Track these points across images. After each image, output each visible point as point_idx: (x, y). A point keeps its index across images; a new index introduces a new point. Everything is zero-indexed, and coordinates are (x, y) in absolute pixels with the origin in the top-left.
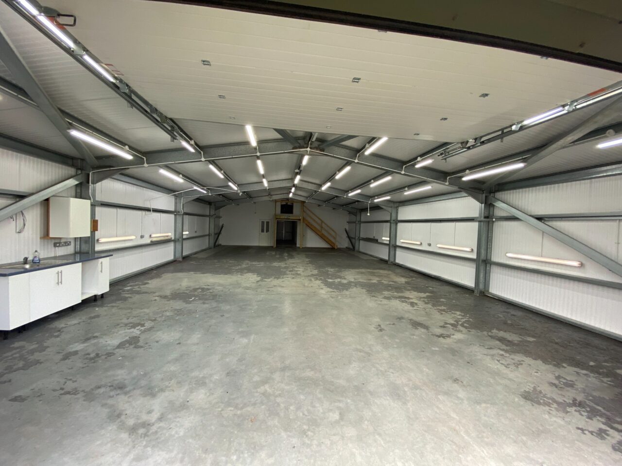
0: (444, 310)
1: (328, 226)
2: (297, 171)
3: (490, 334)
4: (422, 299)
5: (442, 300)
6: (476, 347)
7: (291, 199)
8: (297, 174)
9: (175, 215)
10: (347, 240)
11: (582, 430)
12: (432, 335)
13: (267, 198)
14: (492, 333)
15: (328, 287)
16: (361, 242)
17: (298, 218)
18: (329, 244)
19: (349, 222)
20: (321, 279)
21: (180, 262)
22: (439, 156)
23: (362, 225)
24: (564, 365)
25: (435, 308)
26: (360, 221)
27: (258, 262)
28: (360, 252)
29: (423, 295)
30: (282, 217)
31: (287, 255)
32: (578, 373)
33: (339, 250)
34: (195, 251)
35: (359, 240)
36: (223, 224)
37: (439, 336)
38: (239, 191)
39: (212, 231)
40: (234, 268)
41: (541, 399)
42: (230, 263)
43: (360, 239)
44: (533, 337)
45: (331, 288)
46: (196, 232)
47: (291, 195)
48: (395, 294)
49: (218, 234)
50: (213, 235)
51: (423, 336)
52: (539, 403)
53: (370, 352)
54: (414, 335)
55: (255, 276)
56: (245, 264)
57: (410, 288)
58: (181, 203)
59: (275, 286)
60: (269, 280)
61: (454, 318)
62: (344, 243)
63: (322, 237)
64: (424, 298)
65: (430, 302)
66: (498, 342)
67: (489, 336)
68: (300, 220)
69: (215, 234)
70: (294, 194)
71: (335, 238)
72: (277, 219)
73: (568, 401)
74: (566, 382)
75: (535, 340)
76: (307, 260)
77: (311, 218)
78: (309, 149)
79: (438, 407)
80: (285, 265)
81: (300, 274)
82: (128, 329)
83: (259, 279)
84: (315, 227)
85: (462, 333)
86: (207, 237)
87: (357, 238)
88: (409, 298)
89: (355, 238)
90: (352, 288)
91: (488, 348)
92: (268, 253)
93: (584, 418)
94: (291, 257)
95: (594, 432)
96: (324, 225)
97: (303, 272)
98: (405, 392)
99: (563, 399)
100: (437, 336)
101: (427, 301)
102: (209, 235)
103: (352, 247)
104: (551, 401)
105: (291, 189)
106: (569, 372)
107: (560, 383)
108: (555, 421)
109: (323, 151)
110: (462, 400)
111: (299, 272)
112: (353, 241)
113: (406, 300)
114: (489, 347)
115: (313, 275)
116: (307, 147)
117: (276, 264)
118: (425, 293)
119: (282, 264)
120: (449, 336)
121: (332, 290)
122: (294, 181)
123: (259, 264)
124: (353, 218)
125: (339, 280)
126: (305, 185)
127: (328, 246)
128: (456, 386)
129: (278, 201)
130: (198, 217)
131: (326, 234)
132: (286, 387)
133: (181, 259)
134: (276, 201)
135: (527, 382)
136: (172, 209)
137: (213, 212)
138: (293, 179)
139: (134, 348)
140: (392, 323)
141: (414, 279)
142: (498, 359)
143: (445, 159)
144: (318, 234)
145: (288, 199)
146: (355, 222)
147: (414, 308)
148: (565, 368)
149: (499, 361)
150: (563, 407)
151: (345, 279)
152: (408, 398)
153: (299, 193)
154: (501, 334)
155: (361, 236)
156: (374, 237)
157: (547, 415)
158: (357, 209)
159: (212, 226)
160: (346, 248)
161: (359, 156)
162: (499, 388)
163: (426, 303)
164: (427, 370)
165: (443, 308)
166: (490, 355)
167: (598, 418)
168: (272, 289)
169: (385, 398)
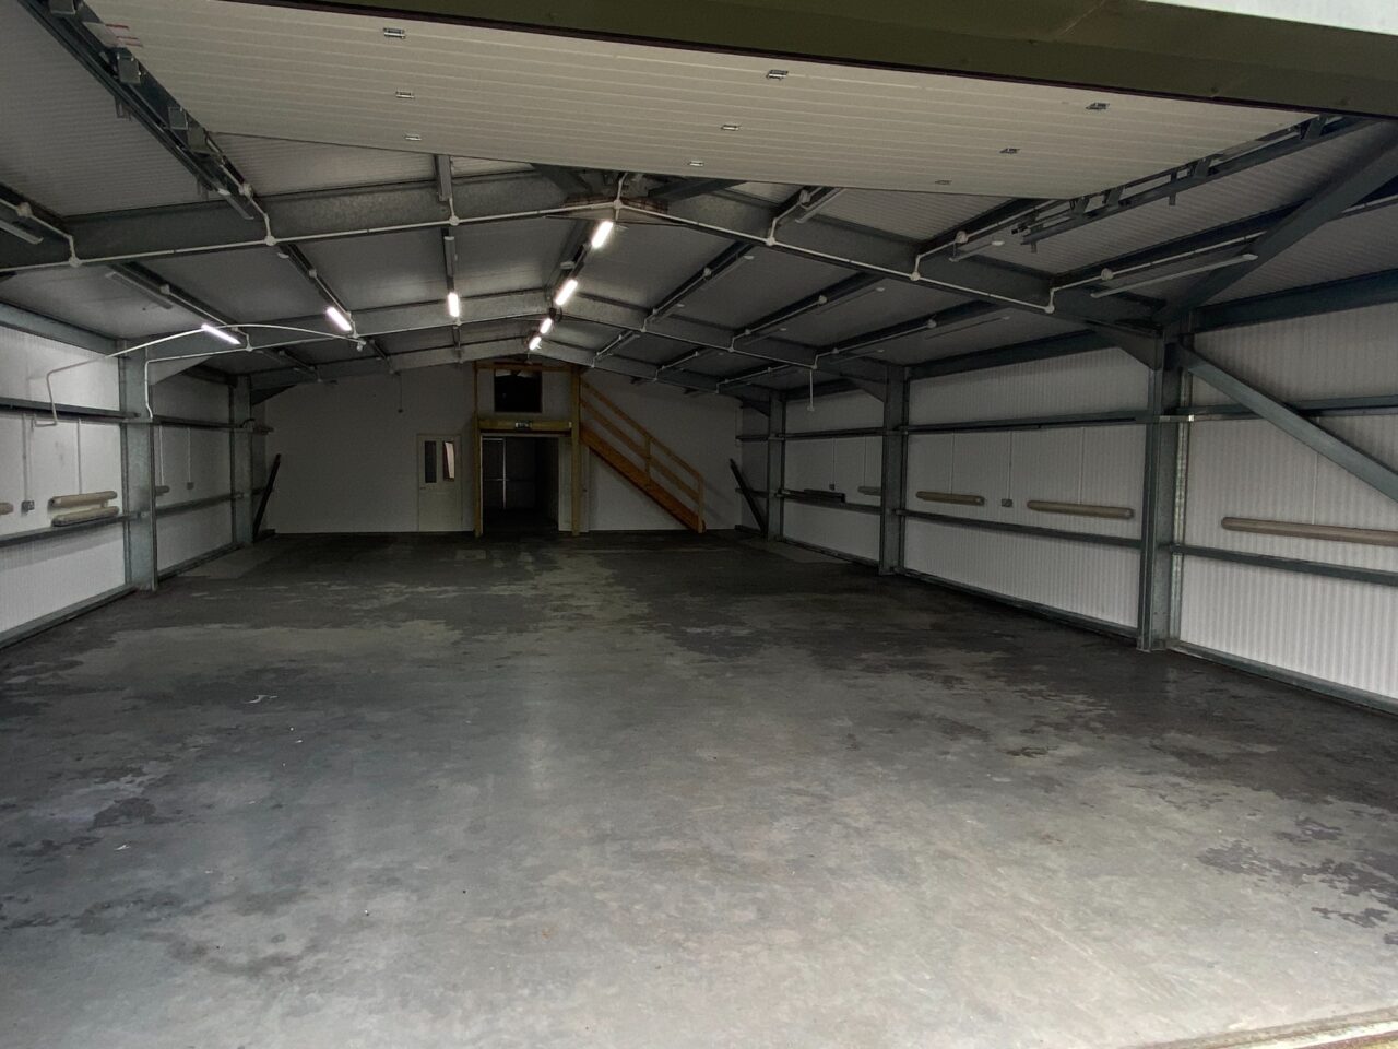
0: (1039, 693)
1: (669, 453)
2: (568, 264)
3: (1157, 742)
4: (977, 669)
5: (1037, 667)
6: (1112, 771)
7: (534, 356)
8: (566, 274)
9: (123, 427)
10: (739, 499)
11: (1325, 912)
12: (998, 750)
13: (445, 357)
14: (1163, 739)
15: (689, 650)
16: (790, 506)
17: (562, 428)
18: (675, 516)
19: (743, 438)
20: (664, 629)
21: (150, 594)
22: (1014, 232)
23: (790, 444)
24: (1329, 798)
25: (1014, 688)
26: (784, 433)
27: (434, 585)
28: (785, 541)
29: (982, 656)
30: (501, 425)
31: (530, 559)
32: (1358, 813)
33: (713, 537)
34: (190, 556)
35: (782, 499)
36: (278, 456)
37: (1015, 753)
38: (356, 336)
39: (244, 482)
40: (355, 607)
41: (1245, 863)
42: (337, 593)
43: (783, 496)
44: (1272, 742)
45: (702, 652)
46: (190, 486)
47: (535, 344)
48: (900, 657)
49: (263, 493)
50: (247, 495)
51: (973, 755)
52: (1238, 870)
53: (826, 793)
54: (947, 753)
55: (442, 627)
56: (391, 592)
57: (945, 641)
58: (142, 383)
59: (517, 653)
60: (492, 638)
61: (1064, 710)
62: (729, 513)
63: (653, 494)
64: (986, 664)
65: (1003, 674)
66: (1173, 759)
67: (1155, 747)
68: (568, 433)
69: (255, 492)
70: (545, 339)
71: (695, 497)
72: (483, 431)
73: (1309, 865)
74: (1321, 831)
75: (1274, 749)
76: (607, 572)
77: (608, 425)
78: (618, 204)
79: (993, 887)
80: (534, 592)
81: (590, 617)
82: (96, 783)
83: (457, 634)
84: (624, 459)
85: (1080, 744)
86: (227, 506)
87: (773, 491)
88: (938, 667)
89: (765, 494)
90: (765, 649)
91: (1143, 773)
92: (461, 555)
93: (1339, 892)
94: (548, 565)
95: (1352, 915)
96: (654, 451)
97: (601, 608)
98: (915, 865)
99: (1300, 861)
100: (1009, 752)
101: (992, 673)
102: (231, 498)
103: (756, 526)
104: (1267, 866)
105: (539, 324)
106: (1336, 811)
107: (1304, 832)
108: (1266, 899)
109: (666, 210)
110: (1054, 872)
111: (585, 612)
112: (762, 502)
113: (932, 672)
114: (1147, 770)
115: (634, 618)
116: (613, 198)
117: (501, 590)
118: (990, 652)
119: (523, 590)
120: (1042, 752)
121: (704, 657)
122: (553, 297)
123: (440, 593)
124: (759, 422)
125: (723, 628)
126: (592, 311)
127: (671, 525)
128: (1044, 849)
129: (484, 367)
130: (197, 432)
131: (663, 482)
132: (614, 873)
133: (152, 586)
134: (476, 365)
135: (1222, 834)
136: (112, 404)
137: (242, 412)
138: (548, 290)
139: (146, 823)
140: (887, 729)
141: (958, 615)
142: (1163, 793)
143: (1033, 242)
144: (636, 485)
145: (523, 359)
146: (763, 438)
147: (955, 692)
148: (1331, 803)
149: (1163, 797)
150: (1294, 875)
151: (742, 624)
152: (923, 876)
153: (567, 335)
154: (1188, 740)
155: (786, 487)
156: (832, 487)
157: (1249, 890)
158: (772, 390)
159: (243, 466)
160: (738, 528)
161: (778, 225)
162: (1151, 847)
163: (989, 677)
164: (975, 822)
165: (1037, 687)
166: (1144, 787)
167: (1373, 891)
168: (510, 662)
169: (867, 877)
